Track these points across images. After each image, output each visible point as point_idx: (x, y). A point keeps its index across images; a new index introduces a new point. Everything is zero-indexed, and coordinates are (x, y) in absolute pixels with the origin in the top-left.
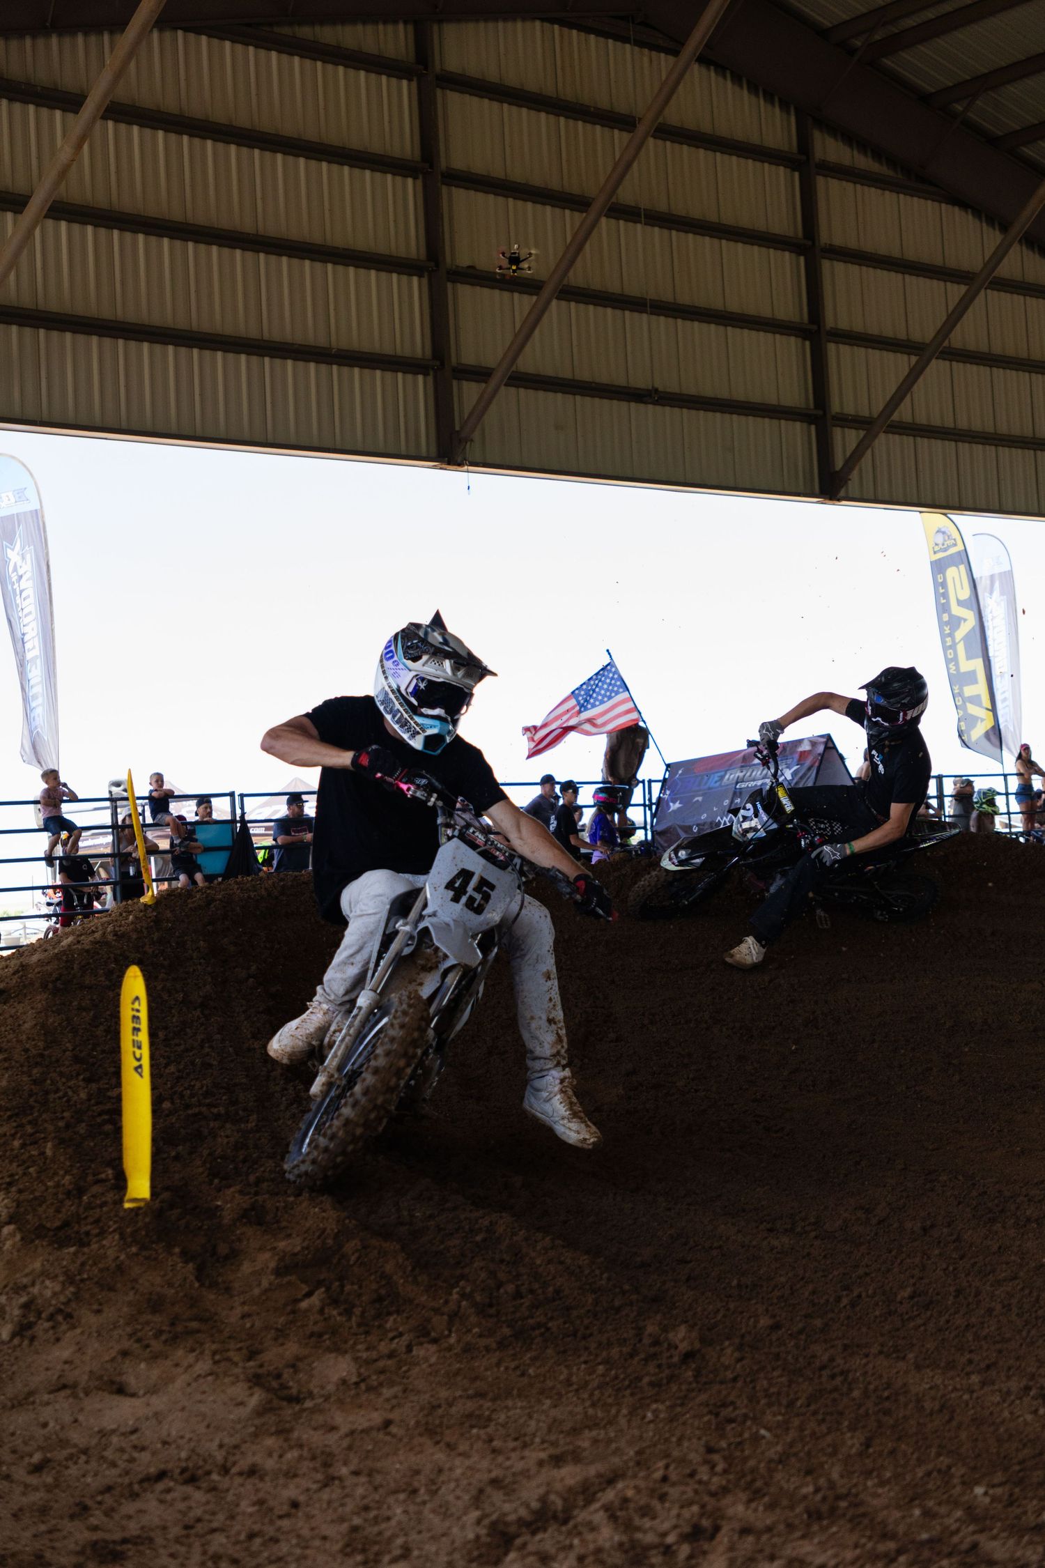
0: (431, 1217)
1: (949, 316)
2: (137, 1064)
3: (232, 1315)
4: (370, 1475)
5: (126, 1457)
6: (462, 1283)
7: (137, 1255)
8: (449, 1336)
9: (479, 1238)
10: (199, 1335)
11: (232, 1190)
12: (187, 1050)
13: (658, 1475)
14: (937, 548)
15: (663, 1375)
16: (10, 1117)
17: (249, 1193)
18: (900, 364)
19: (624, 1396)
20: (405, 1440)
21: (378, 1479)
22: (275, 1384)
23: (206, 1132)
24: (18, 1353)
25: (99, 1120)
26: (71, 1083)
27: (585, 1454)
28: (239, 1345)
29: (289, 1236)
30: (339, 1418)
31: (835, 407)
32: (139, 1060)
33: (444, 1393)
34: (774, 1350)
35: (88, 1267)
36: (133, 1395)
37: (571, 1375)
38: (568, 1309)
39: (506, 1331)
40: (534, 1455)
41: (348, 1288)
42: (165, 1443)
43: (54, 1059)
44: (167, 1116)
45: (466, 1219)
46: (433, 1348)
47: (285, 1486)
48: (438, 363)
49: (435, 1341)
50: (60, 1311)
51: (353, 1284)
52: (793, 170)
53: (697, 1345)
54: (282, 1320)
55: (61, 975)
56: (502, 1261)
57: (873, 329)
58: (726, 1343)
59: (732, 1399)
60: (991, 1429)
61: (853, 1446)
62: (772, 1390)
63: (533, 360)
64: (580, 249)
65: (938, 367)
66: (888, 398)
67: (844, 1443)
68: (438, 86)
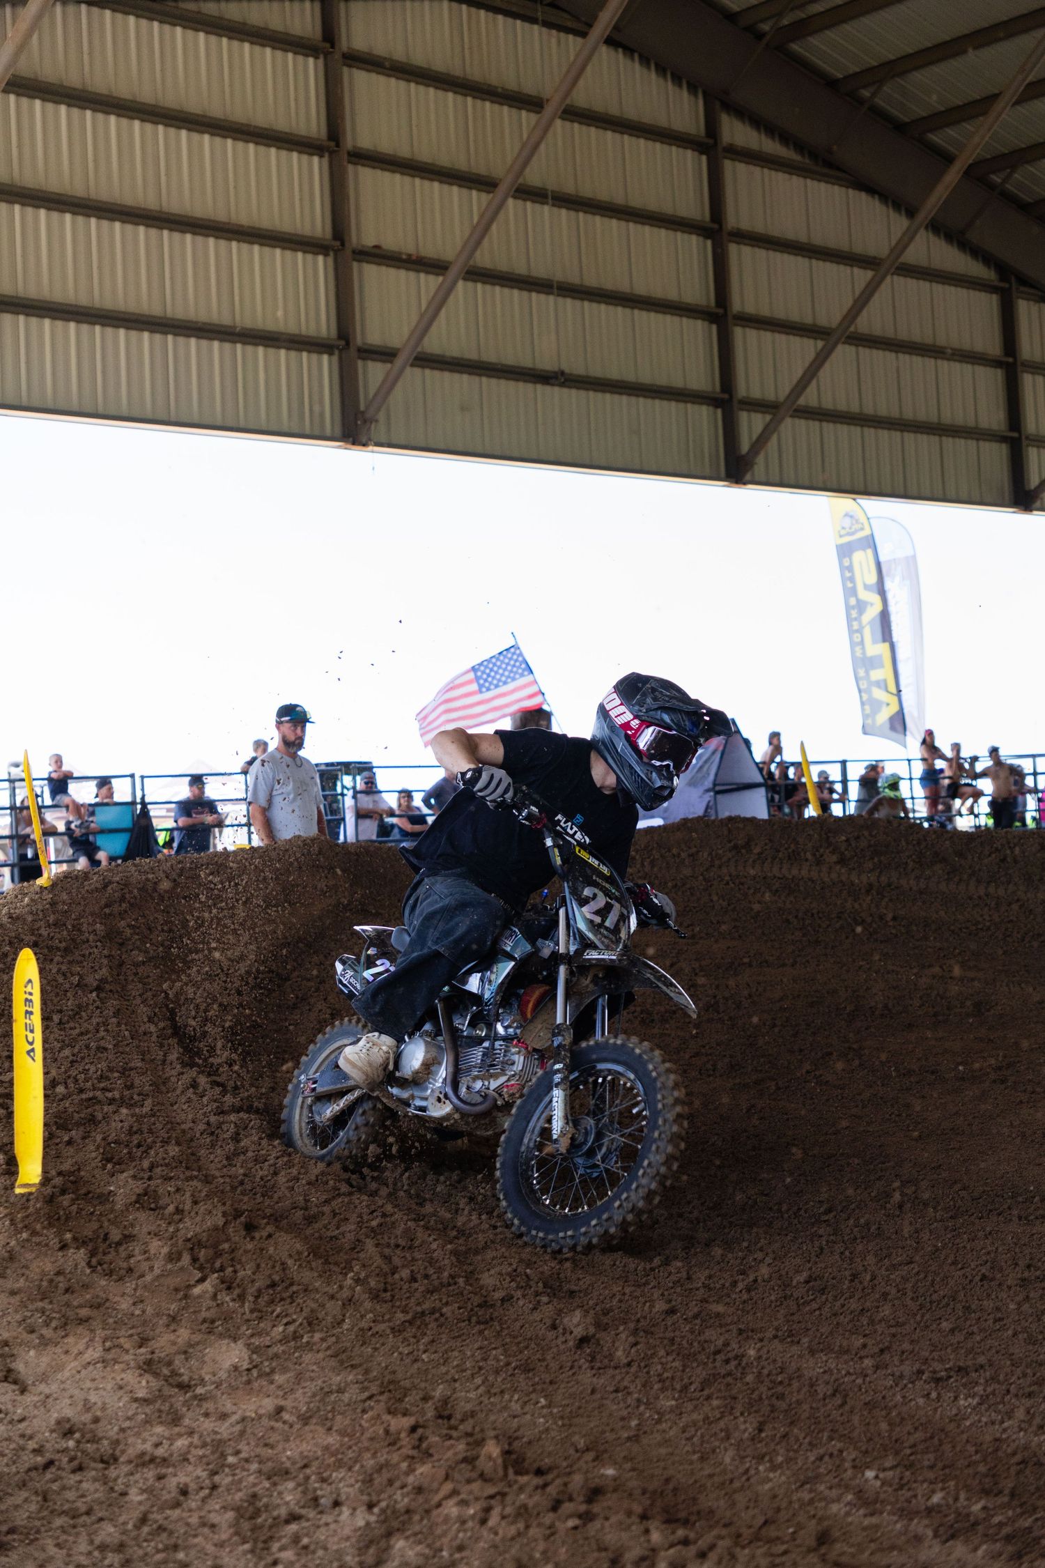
0: (327, 1202)
1: (856, 301)
2: (30, 1047)
3: (123, 1301)
5: (13, 1445)
6: (356, 1268)
7: (28, 1240)
8: (344, 1321)
10: (90, 1322)
11: (125, 1174)
12: (82, 1034)
14: (843, 532)
17: (142, 1178)
18: (806, 349)
19: (518, 1381)
20: (297, 1426)
22: (166, 1371)
23: (99, 1116)
28: (130, 1332)
29: (181, 1221)
30: (230, 1406)
31: (742, 391)
32: (31, 1044)
33: (336, 1379)
34: (669, 1335)
37: (465, 1360)
39: (401, 1316)
41: (241, 1273)
42: (53, 1431)
44: (60, 1100)
47: (175, 1474)
48: (343, 343)
49: (329, 1327)
51: (246, 1269)
52: (701, 153)
53: (592, 1330)
54: (174, 1306)
56: (397, 1246)
57: (780, 314)
58: (621, 1328)
59: (625, 1383)
60: (884, 1413)
61: (745, 1430)
62: (666, 1375)
63: (438, 341)
64: (487, 229)
65: (844, 353)
66: (795, 381)
67: (737, 1427)
68: (345, 65)
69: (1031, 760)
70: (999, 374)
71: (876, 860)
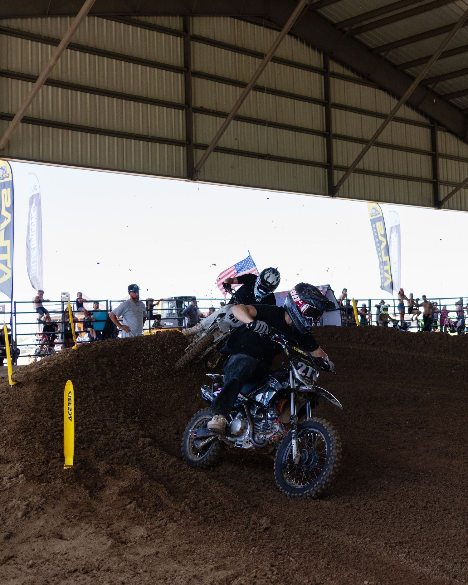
0: (176, 473)
1: (378, 131)
2: (70, 416)
3: (102, 510)
4: (150, 573)
5: (63, 563)
6: (186, 500)
7: (68, 486)
8: (181, 519)
9: (193, 482)
10: (90, 517)
11: (103, 462)
12: (88, 406)
13: (253, 575)
14: (372, 215)
15: (257, 536)
16: (22, 432)
17: (109, 464)
18: (359, 147)
19: (242, 544)
20: (164, 559)
21: (153, 574)
22: (117, 537)
23: (94, 438)
24: (24, 523)
25: (55, 434)
26: (45, 419)
27: (227, 566)
28: (105, 522)
29: (123, 480)
30: (140, 550)
31: (335, 163)
32: (70, 415)
33: (178, 542)
34: (297, 527)
35: (50, 491)
36: (66, 540)
37: (224, 535)
38: (224, 510)
39: (201, 518)
40: (210, 566)
41: (144, 501)
42: (77, 558)
43: (39, 410)
44: (80, 432)
45: (188, 474)
46: (175, 524)
47: (120, 576)
48: (188, 142)
49: (175, 521)
50: (40, 507)
51: (146, 499)
52: (322, 75)
53: (270, 525)
54: (120, 512)
55: (42, 377)
56: (201, 491)
57: (349, 134)
58: (280, 524)
59: (281, 546)
60: (372, 559)
61: (323, 565)
62: (295, 543)
63: (223, 142)
64: (242, 102)
65: (373, 149)
66: (354, 160)
67: (320, 564)
68: (191, 40)
69: (439, 300)
70: (430, 158)
71: (379, 342)
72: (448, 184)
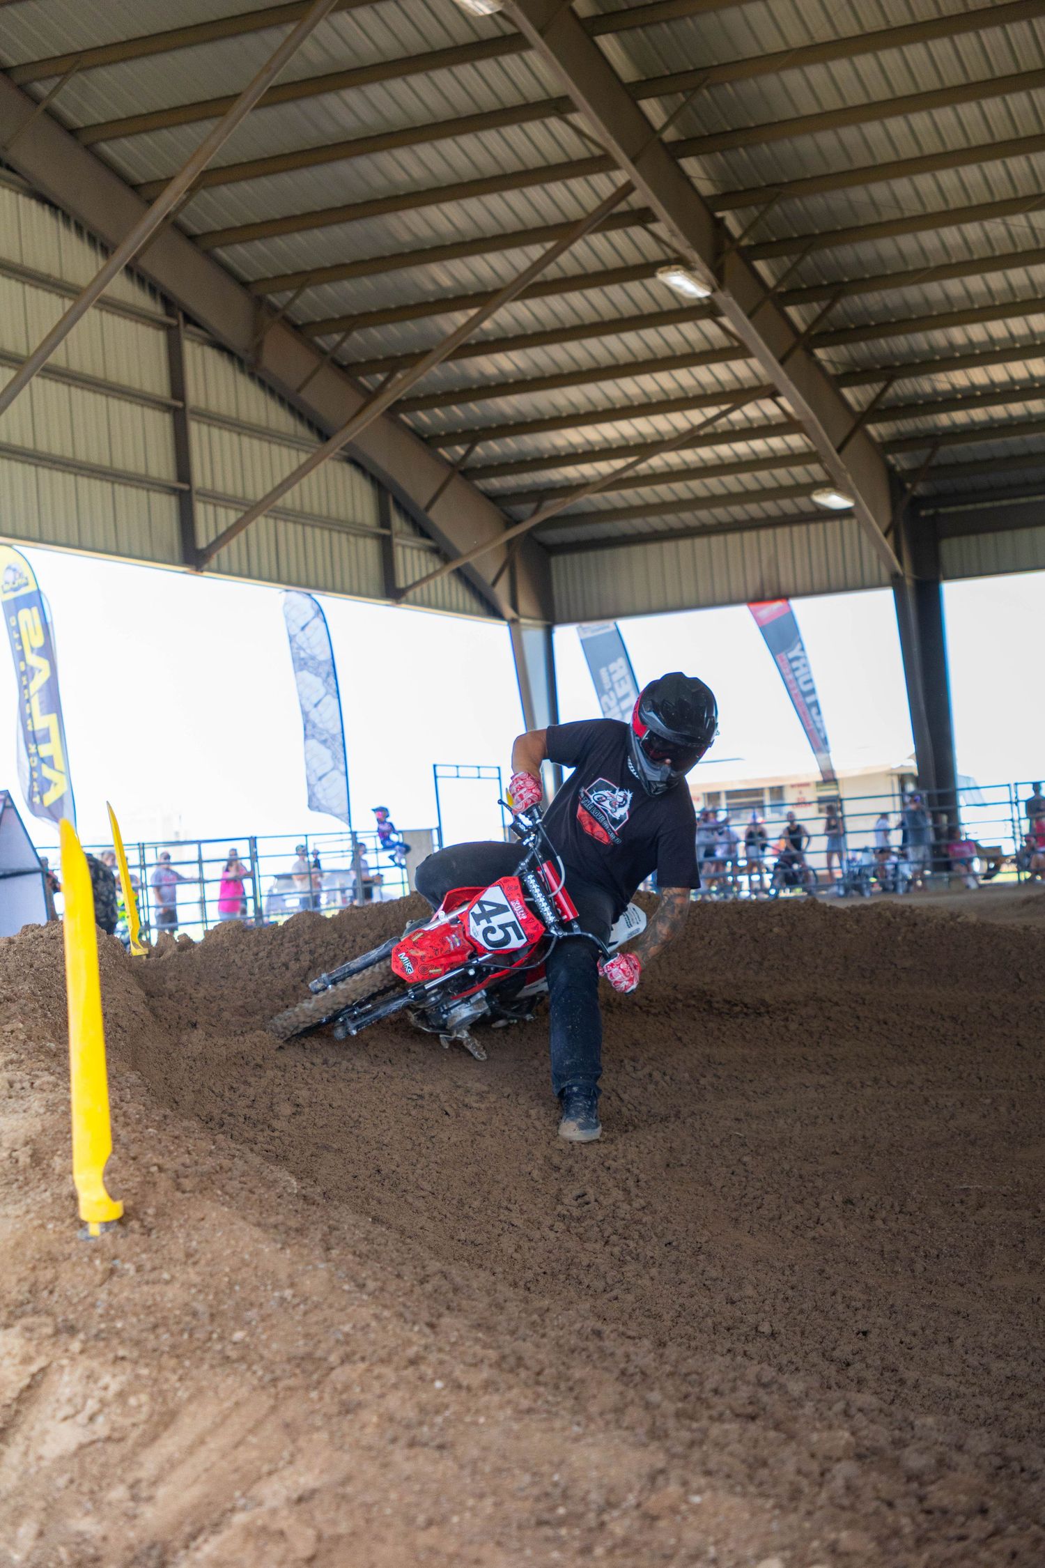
14: (7, 587)
65: (36, 385)
70: (167, 420)
72: (217, 499)
